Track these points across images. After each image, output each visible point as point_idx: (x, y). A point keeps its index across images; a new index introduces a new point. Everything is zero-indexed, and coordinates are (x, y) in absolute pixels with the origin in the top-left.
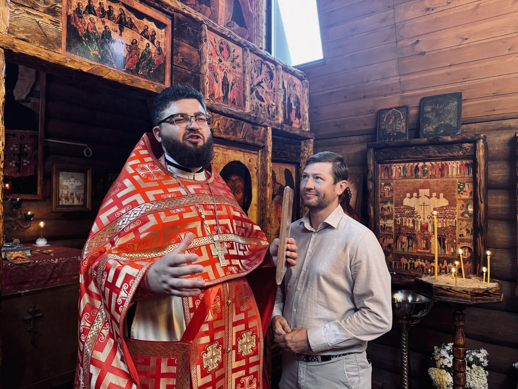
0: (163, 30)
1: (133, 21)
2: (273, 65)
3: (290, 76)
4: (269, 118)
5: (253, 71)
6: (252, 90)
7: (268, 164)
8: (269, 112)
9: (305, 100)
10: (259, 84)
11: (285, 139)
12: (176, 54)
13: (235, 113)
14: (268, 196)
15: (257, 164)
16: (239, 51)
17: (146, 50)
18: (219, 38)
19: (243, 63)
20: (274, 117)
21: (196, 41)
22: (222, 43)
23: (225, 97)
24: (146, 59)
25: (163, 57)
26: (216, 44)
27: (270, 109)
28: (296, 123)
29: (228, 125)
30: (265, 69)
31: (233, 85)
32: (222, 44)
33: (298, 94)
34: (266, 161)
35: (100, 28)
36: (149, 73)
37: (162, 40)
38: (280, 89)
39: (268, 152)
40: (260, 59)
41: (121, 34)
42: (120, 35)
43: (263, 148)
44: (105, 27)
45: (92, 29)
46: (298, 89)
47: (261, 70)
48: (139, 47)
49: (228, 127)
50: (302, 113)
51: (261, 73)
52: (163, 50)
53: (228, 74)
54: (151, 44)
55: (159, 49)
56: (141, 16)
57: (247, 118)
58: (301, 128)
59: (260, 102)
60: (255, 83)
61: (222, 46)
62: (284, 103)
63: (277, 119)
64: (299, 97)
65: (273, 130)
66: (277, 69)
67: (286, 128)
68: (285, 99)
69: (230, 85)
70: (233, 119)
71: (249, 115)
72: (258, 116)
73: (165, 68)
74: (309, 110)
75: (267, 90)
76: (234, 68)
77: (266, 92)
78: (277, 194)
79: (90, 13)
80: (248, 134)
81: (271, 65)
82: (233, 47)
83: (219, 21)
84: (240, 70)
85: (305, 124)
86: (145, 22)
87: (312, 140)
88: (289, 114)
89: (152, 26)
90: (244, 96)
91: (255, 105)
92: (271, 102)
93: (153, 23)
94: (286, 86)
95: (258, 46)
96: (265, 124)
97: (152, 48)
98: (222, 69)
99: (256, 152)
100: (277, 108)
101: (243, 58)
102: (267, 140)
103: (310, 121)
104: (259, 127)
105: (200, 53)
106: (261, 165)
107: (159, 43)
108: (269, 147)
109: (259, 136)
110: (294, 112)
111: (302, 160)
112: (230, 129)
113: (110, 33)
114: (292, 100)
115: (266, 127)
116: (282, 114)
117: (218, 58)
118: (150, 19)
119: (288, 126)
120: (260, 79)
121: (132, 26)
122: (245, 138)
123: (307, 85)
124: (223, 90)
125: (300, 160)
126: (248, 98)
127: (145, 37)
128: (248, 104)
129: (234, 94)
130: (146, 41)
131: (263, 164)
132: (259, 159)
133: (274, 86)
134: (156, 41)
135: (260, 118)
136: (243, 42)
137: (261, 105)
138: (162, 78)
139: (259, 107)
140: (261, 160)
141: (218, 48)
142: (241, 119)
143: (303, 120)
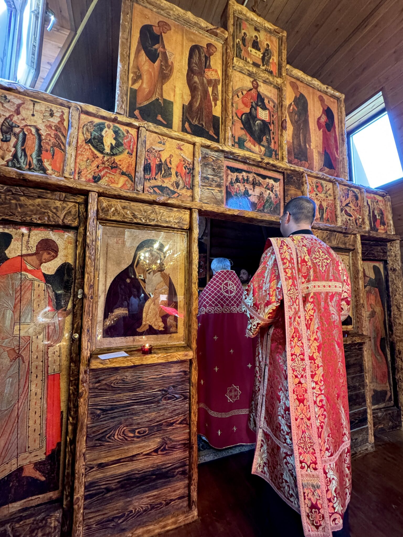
0: (278, 183)
1: (260, 181)
2: (358, 190)
3: (372, 195)
4: (357, 228)
5: (342, 197)
6: (342, 210)
7: (359, 262)
8: (357, 224)
9: (389, 211)
10: (347, 205)
11: (372, 242)
12: (287, 196)
13: (330, 227)
14: (361, 286)
15: (349, 263)
16: (330, 185)
17: (268, 197)
18: (315, 180)
19: (334, 193)
20: (361, 226)
21: (299, 185)
22: (317, 183)
23: (322, 218)
24: (268, 202)
25: (278, 199)
26: (313, 184)
27: (357, 221)
28: (382, 229)
29: (324, 236)
30: (351, 194)
31: (327, 208)
33: (381, 207)
34: (357, 260)
35: (242, 190)
36: (270, 210)
37: (277, 189)
38: (365, 206)
39: (358, 253)
40: (347, 187)
41: (254, 190)
43: (354, 250)
44: (245, 188)
45: (238, 191)
46: (381, 204)
47: (348, 195)
48: (264, 195)
50: (386, 221)
51: (348, 197)
52: (278, 195)
53: (323, 202)
54: (271, 192)
55: (276, 195)
56: (264, 177)
57: (340, 230)
58: (386, 232)
59: (349, 218)
60: (344, 204)
61: (317, 184)
62: (369, 216)
63: (364, 228)
64: (383, 209)
65: (362, 236)
66: (361, 192)
67: (373, 234)
68: (370, 213)
69: (325, 209)
70: (328, 232)
71: (340, 227)
72: (348, 228)
73: (280, 206)
74: (393, 218)
75: (354, 208)
76: (327, 197)
77: (353, 210)
78: (367, 285)
79: (237, 182)
80: (340, 241)
81: (355, 190)
82: (325, 183)
83: (314, 169)
84: (332, 198)
85: (390, 229)
86: (267, 180)
87: (398, 241)
88: (374, 223)
89: (271, 182)
90: (336, 215)
91: (344, 220)
92: (358, 216)
93: (272, 180)
94: (370, 203)
95: (345, 179)
96: (355, 232)
97: (272, 195)
98: (318, 200)
99: (347, 254)
100: (363, 220)
101: (333, 190)
102: (356, 244)
103: (395, 226)
104: (350, 235)
105: (302, 192)
106: (353, 264)
107: (276, 191)
108: (359, 249)
109: (350, 242)
110: (378, 222)
111: (389, 258)
112: (326, 239)
113: (248, 191)
114: (376, 213)
115: (355, 234)
116: (368, 223)
117: (315, 193)
118: (270, 178)
119: (374, 232)
120: (347, 201)
121: (260, 184)
122: (338, 244)
123: (389, 200)
124: (319, 213)
125: (387, 258)
126: (339, 216)
127: (268, 189)
128: (339, 220)
129: (328, 215)
130: (268, 192)
131: (354, 263)
132: (351, 259)
133: (359, 205)
134: (274, 190)
135: (349, 228)
136: (333, 179)
137: (349, 220)
138: (278, 212)
139: (348, 221)
140: (353, 259)
141: (314, 187)
142: (335, 231)
143: (388, 226)
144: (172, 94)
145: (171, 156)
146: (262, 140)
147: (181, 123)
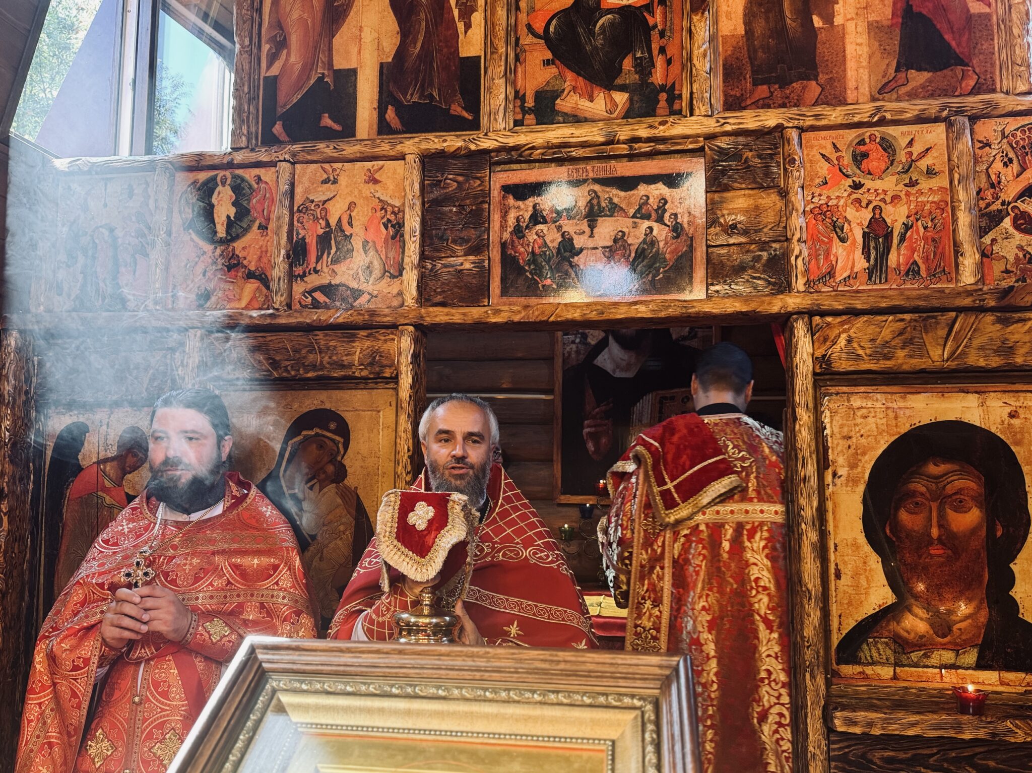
0: (685, 187)
1: (616, 200)
5: (997, 165)
6: (995, 219)
16: (937, 134)
17: (644, 241)
18: (851, 135)
19: (949, 159)
21: (770, 173)
22: (862, 142)
23: (877, 267)
24: (645, 258)
25: (685, 241)
26: (839, 154)
29: (886, 334)
31: (907, 227)
32: (865, 144)
35: (553, 241)
36: (653, 281)
37: (683, 209)
41: (592, 233)
42: (590, 237)
44: (563, 234)
45: (539, 248)
48: (630, 241)
49: (887, 339)
52: (685, 226)
53: (888, 209)
54: (655, 225)
55: (676, 228)
56: (628, 183)
57: (964, 302)
60: (1011, 192)
61: (863, 149)
69: (897, 231)
70: (907, 317)
73: (691, 259)
76: (912, 184)
79: (537, 223)
80: (974, 342)
82: (908, 133)
83: (851, 96)
84: (936, 182)
89: (658, 190)
90: (955, 243)
93: (660, 185)
97: (660, 232)
98: (864, 204)
101: (949, 146)
107: (675, 215)
112: (896, 343)
118: (651, 179)
122: (963, 356)
124: (866, 253)
127: (643, 217)
129: (913, 250)
130: (646, 224)
134: (667, 215)
136: (936, 109)
138: (684, 282)
142: (944, 309)
144: (355, 50)
145: (352, 206)
146: (620, 70)
147: (375, 114)
